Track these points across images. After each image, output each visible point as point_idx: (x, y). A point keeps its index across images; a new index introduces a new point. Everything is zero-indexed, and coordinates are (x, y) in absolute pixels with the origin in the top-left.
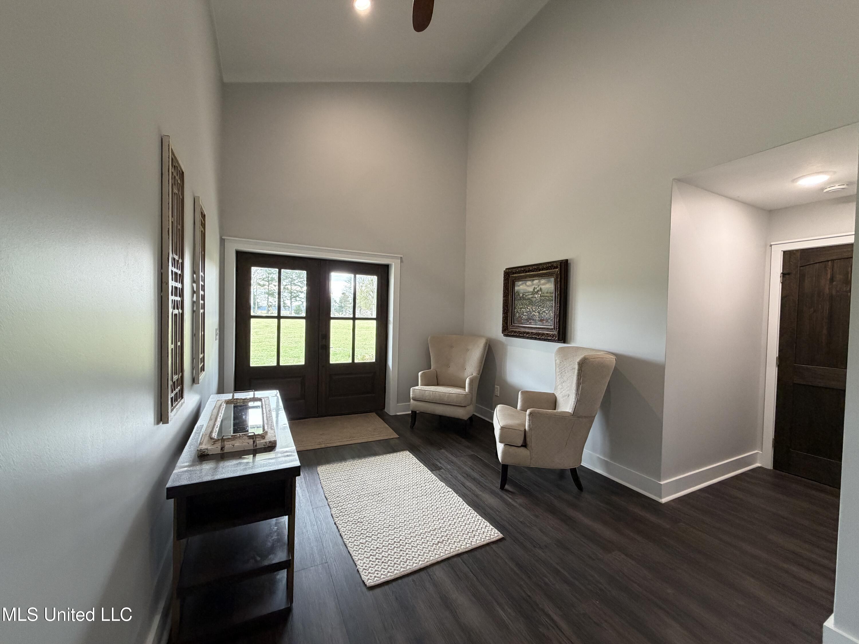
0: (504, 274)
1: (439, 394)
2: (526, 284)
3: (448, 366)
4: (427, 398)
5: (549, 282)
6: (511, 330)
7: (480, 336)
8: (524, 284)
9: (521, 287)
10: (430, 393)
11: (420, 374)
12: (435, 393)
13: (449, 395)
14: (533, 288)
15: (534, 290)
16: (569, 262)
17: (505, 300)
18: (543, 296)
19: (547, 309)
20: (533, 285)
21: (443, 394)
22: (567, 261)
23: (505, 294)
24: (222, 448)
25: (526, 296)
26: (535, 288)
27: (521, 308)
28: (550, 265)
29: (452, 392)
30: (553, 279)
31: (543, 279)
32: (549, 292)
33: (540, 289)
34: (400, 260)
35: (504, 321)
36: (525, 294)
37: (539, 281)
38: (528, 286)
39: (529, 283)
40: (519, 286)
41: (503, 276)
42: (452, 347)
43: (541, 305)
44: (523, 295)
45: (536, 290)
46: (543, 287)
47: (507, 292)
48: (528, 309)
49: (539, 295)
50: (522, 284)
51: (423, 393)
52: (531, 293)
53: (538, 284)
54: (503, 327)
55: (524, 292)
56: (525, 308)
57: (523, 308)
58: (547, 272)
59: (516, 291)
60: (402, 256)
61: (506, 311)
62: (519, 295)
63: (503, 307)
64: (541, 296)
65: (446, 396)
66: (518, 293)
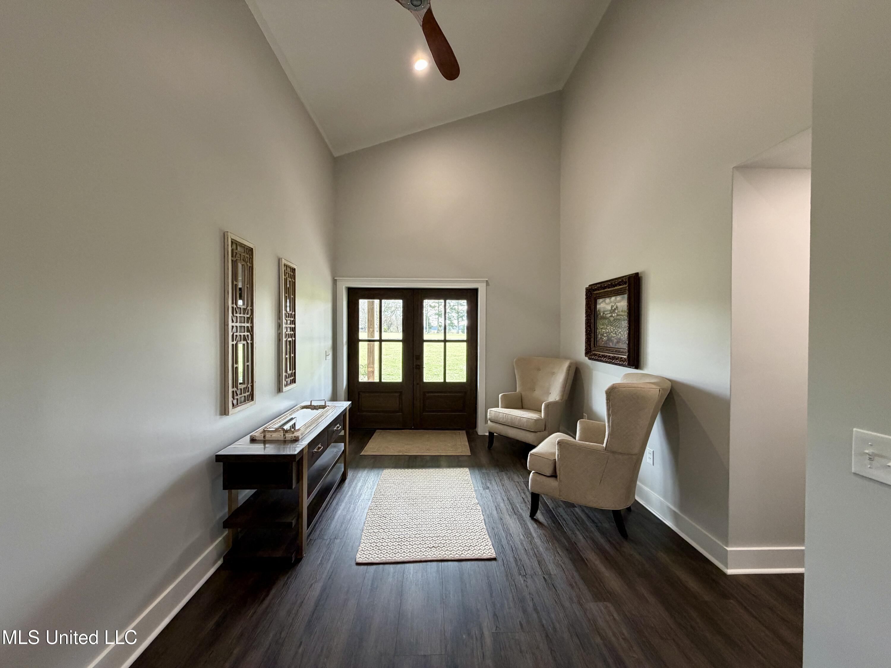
0: (586, 291)
1: (511, 417)
2: (605, 302)
3: (533, 390)
4: (501, 420)
5: (623, 298)
6: (594, 352)
7: (566, 358)
8: (604, 302)
9: (602, 304)
10: (503, 415)
11: (500, 395)
12: (508, 416)
13: (520, 419)
14: (611, 306)
15: (612, 308)
16: (639, 276)
17: (587, 320)
18: (619, 315)
19: (622, 329)
20: (611, 302)
21: (514, 417)
22: (637, 274)
23: (587, 313)
24: (264, 437)
25: (606, 315)
26: (612, 306)
27: (602, 329)
28: (620, 280)
29: (524, 417)
30: (626, 296)
31: (618, 296)
32: (623, 310)
33: (617, 307)
34: (485, 284)
35: (587, 342)
36: (605, 314)
37: (616, 298)
38: (607, 304)
39: (608, 300)
40: (600, 304)
41: (585, 293)
42: (539, 369)
43: (617, 325)
44: (603, 314)
45: (613, 308)
46: (618, 304)
47: (589, 311)
48: (607, 329)
49: (616, 314)
50: (603, 302)
51: (498, 415)
52: (609, 312)
53: (615, 301)
54: (586, 349)
55: (604, 311)
56: (605, 329)
57: (603, 328)
58: (621, 288)
59: (597, 309)
60: (487, 279)
61: (588, 332)
62: (600, 314)
63: (586, 328)
64: (617, 315)
65: (518, 420)
66: (600, 312)
